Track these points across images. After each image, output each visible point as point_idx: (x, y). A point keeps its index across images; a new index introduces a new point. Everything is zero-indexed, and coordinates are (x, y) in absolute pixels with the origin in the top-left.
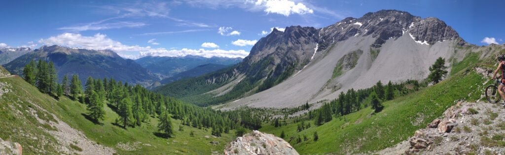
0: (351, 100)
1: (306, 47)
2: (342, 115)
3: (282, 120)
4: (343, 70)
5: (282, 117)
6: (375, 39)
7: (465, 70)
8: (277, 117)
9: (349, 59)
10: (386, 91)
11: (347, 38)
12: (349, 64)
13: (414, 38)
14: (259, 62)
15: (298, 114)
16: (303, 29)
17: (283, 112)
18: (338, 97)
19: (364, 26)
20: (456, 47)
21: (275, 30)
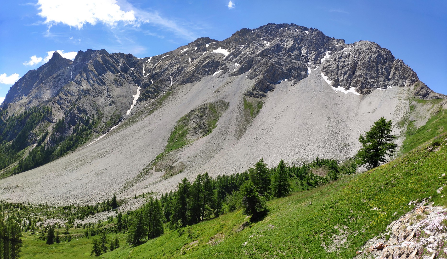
0: (202, 195)
1: (117, 91)
2: (184, 225)
3: (61, 230)
4: (188, 136)
5: (63, 223)
6: (253, 82)
7: (430, 142)
8: (52, 222)
9: (201, 118)
10: (273, 179)
11: (198, 79)
12: (201, 127)
13: (330, 82)
14: (21, 115)
15: (94, 220)
16: (113, 56)
17: (64, 213)
18: (177, 189)
19: (234, 55)
20: (413, 99)
21: (56, 55)
